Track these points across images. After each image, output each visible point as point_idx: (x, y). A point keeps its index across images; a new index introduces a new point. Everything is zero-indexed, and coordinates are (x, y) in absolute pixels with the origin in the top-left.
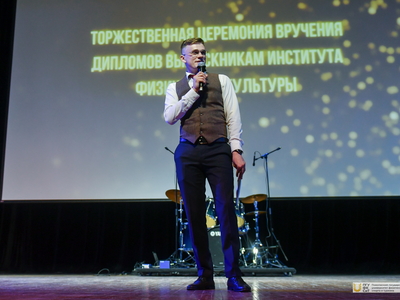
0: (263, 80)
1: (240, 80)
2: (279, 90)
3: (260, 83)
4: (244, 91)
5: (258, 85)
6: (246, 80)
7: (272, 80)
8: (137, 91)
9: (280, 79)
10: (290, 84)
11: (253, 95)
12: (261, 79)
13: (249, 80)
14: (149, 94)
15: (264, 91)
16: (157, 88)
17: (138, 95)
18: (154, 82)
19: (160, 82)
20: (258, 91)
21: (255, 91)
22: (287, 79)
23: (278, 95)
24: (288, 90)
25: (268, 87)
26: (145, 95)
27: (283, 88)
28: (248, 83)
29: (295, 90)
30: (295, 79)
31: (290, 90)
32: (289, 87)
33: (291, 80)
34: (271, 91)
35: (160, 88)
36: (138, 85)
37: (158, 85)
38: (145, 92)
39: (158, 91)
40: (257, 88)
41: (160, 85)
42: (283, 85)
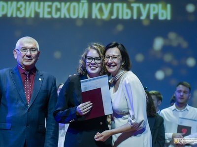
0: (135, 6)
1: (110, 5)
2: (152, 17)
3: (131, 8)
4: (114, 17)
5: (129, 11)
6: (116, 5)
7: (144, 7)
9: (153, 5)
10: (164, 12)
11: (123, 21)
12: (133, 5)
13: (120, 5)
14: (9, 15)
15: (135, 17)
16: (18, 9)
18: (14, 3)
19: (22, 3)
20: (129, 17)
21: (125, 17)
22: (160, 6)
24: (160, 18)
25: (139, 14)
27: (156, 16)
28: (118, 8)
29: (169, 18)
30: (169, 6)
31: (164, 18)
32: (163, 15)
33: (165, 8)
34: (143, 18)
35: (22, 9)
37: (19, 6)
38: (4, 13)
39: (18, 13)
40: (127, 14)
41: (21, 6)
42: (156, 12)
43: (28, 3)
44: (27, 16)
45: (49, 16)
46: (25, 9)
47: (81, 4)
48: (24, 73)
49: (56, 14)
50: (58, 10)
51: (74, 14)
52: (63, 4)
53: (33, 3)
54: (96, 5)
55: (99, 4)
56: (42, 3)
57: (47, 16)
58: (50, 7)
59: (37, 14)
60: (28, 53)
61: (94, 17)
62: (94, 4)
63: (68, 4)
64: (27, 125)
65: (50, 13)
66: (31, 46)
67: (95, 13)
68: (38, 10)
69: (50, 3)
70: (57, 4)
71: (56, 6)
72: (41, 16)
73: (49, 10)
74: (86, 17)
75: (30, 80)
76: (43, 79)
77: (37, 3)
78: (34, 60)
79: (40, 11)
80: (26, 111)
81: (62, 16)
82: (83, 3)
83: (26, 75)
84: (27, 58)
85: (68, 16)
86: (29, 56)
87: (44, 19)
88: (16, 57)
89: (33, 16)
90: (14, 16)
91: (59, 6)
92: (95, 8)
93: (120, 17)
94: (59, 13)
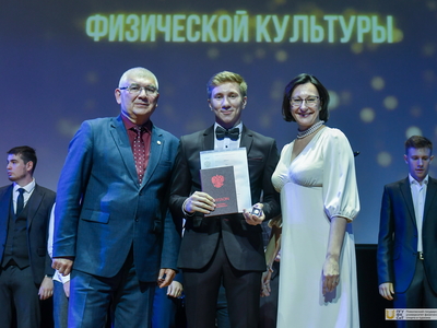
0: (331, 19)
1: (287, 18)
2: (360, 39)
3: (324, 24)
4: (293, 40)
5: (321, 29)
6: (297, 18)
7: (347, 20)
8: (89, 33)
9: (361, 18)
10: (382, 28)
11: (311, 46)
12: (326, 18)
13: (304, 18)
14: (112, 39)
15: (331, 40)
16: (127, 28)
17: (91, 39)
18: (121, 17)
19: (133, 17)
20: (320, 39)
21: (314, 40)
22: (375, 18)
23: (356, 49)
24: (376, 40)
25: (339, 32)
26: (104, 40)
27: (368, 37)
28: (301, 23)
29: (390, 41)
30: (390, 19)
31: (381, 40)
32: (379, 35)
33: (383, 22)
34: (345, 40)
35: (134, 28)
36: (90, 20)
37: (128, 22)
38: (103, 34)
39: (128, 33)
40: (317, 34)
41: (133, 22)
42: (367, 30)
43: (144, 17)
44: (144, 39)
45: (182, 40)
46: (139, 27)
47: (236, 17)
48: (132, 129)
49: (193, 35)
50: (197, 28)
51: (225, 35)
52: (205, 17)
53: (152, 17)
54: (264, 18)
55: (268, 17)
56: (168, 17)
57: (178, 39)
58: (183, 23)
59: (160, 36)
60: (143, 93)
61: (259, 40)
62: (259, 17)
63: (214, 17)
64: (137, 218)
65: (183, 34)
66: (146, 82)
67: (262, 33)
68: (161, 29)
69: (183, 17)
70: (194, 18)
71: (194, 21)
72: (167, 39)
73: (182, 28)
74: (246, 40)
75: (142, 140)
76: (163, 142)
77: (160, 17)
78: (151, 106)
79: (166, 30)
80: (137, 194)
81: (204, 40)
82: (240, 16)
83: (136, 131)
84: (140, 101)
85: (214, 40)
86: (145, 99)
87: (172, 45)
88: (119, 101)
89: (153, 39)
90: (121, 39)
91: (198, 22)
92: (261, 24)
93: (305, 40)
94: (198, 33)
